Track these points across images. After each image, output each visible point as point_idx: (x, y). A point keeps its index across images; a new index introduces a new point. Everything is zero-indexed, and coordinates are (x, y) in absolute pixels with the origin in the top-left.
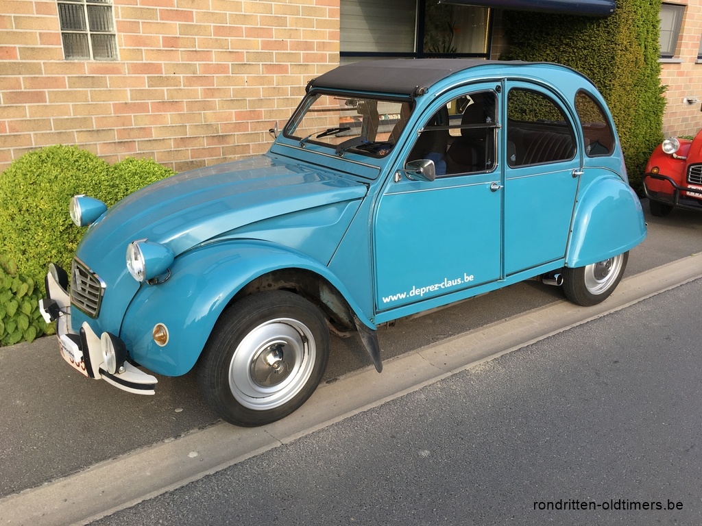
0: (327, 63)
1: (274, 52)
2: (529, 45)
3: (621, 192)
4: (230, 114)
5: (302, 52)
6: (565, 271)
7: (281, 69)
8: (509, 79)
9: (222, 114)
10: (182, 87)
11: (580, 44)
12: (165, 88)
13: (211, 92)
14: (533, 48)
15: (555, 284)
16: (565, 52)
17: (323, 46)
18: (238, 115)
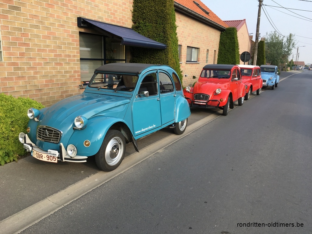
0: (76, 62)
1: (58, 58)
2: (140, 57)
3: (185, 100)
4: (43, 81)
5: (67, 58)
6: (175, 123)
7: (60, 64)
8: (159, 70)
9: (40, 81)
10: (26, 71)
11: (157, 58)
12: (20, 72)
13: (36, 73)
14: (142, 58)
15: (173, 127)
16: (152, 60)
17: (74, 56)
18: (46, 81)
